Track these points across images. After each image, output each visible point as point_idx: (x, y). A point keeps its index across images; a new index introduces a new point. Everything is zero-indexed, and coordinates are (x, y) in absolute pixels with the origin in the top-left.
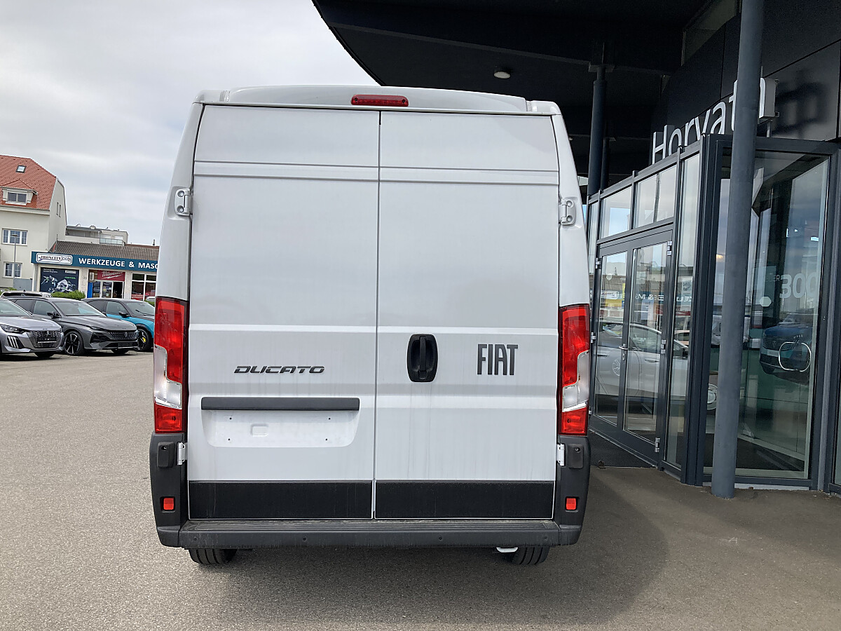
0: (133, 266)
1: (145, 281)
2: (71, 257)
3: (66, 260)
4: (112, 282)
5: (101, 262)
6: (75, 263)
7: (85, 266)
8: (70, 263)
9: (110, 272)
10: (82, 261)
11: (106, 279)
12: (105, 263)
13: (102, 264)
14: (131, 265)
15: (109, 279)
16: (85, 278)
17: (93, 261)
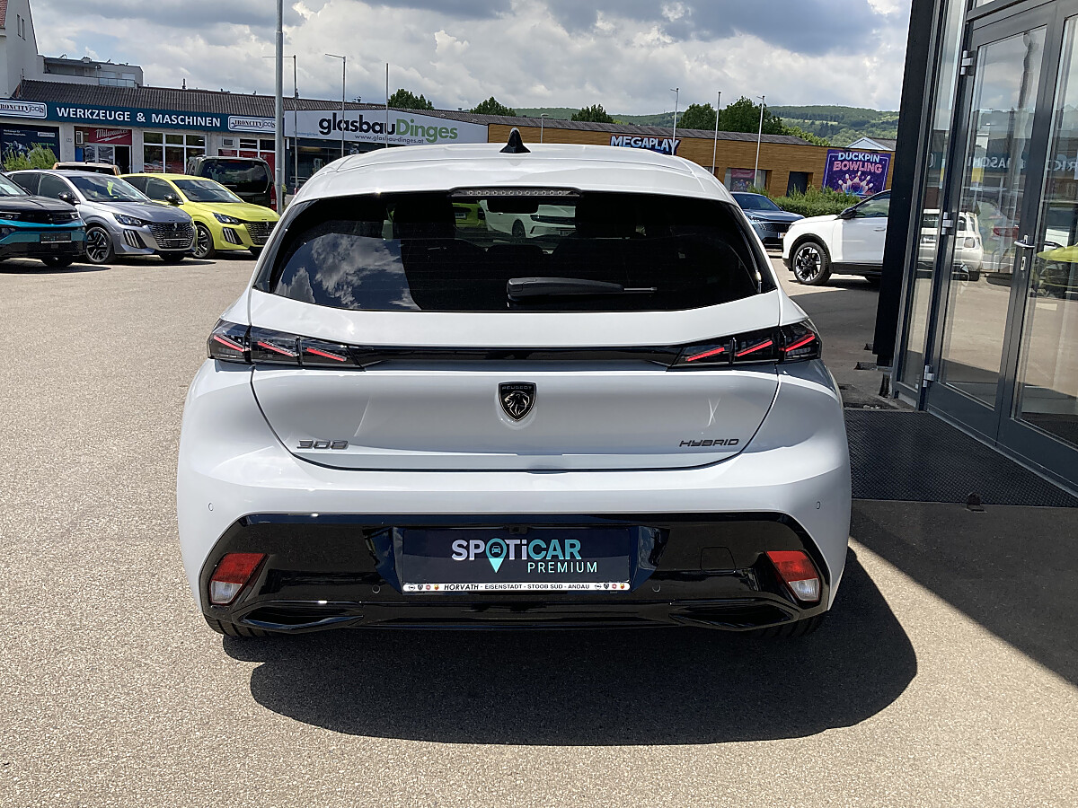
0: (143, 120)
1: (164, 145)
2: (44, 106)
3: (35, 111)
4: (113, 146)
5: (92, 114)
6: (52, 115)
7: (68, 120)
8: (44, 115)
9: (109, 130)
10: (62, 112)
11: (104, 142)
12: (98, 115)
13: (94, 117)
14: (140, 118)
15: (107, 142)
16: (68, 140)
17: (80, 112)
